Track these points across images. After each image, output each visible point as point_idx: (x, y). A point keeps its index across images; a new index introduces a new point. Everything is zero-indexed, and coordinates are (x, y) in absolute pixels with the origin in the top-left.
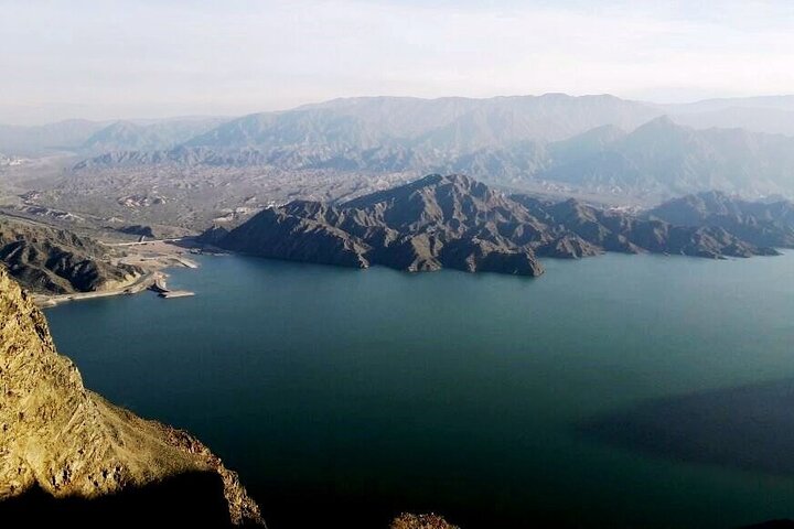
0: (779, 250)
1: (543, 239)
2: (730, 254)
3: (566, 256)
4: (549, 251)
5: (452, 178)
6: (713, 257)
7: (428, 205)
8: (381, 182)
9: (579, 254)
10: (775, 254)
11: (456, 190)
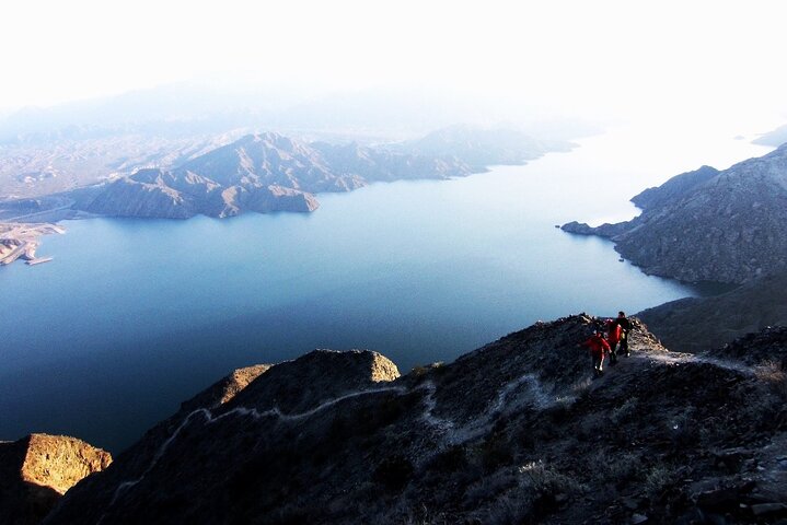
0: (489, 168)
1: (327, 178)
2: (455, 175)
3: (342, 190)
4: (330, 188)
5: (263, 136)
6: (443, 179)
7: (243, 160)
8: (224, 137)
9: (352, 188)
10: (486, 171)
11: (265, 145)
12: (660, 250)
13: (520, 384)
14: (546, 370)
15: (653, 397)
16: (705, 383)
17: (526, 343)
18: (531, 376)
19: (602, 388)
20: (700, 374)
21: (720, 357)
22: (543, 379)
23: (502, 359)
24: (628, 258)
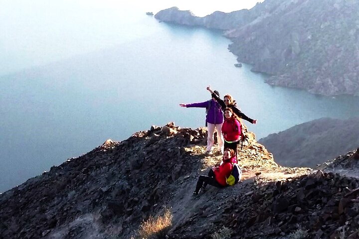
12: (290, 51)
13: (71, 231)
14: (110, 206)
15: (253, 227)
16: (324, 200)
17: (86, 172)
18: (89, 218)
19: (188, 223)
20: (318, 188)
21: (347, 166)
22: (105, 220)
23: (50, 197)
24: (247, 62)
